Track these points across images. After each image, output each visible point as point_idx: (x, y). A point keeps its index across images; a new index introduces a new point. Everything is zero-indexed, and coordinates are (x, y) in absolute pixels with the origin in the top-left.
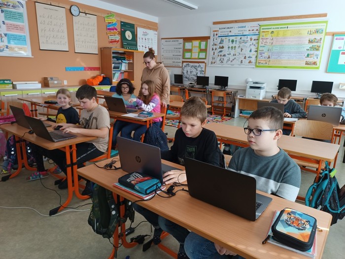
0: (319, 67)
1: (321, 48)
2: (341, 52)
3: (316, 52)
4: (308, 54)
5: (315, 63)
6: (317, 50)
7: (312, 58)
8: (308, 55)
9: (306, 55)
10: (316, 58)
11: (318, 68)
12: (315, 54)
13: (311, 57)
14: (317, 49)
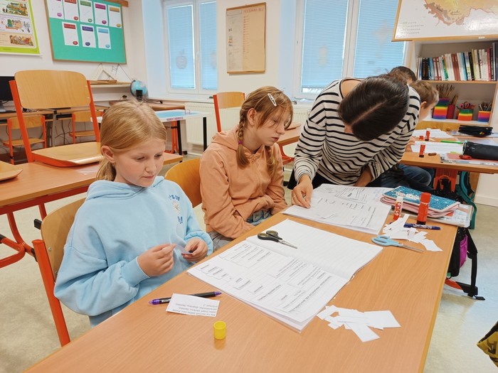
0: (38, 48)
1: (28, 11)
2: (63, 23)
3: (23, 19)
4: (9, 21)
5: (27, 41)
6: (24, 13)
7: (19, 31)
8: (10, 24)
9: (6, 23)
10: (26, 31)
11: (36, 51)
12: (23, 23)
13: (17, 28)
14: (22, 11)
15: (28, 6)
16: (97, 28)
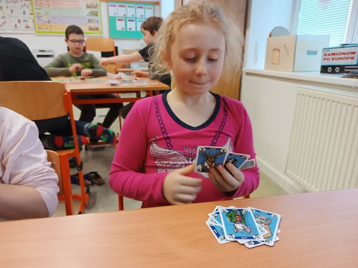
0: (102, 32)
1: (99, 14)
4: (89, 20)
5: (97, 29)
7: (94, 24)
10: (97, 24)
12: (95, 20)
14: (96, 14)
15: (99, 12)
16: (137, 20)
